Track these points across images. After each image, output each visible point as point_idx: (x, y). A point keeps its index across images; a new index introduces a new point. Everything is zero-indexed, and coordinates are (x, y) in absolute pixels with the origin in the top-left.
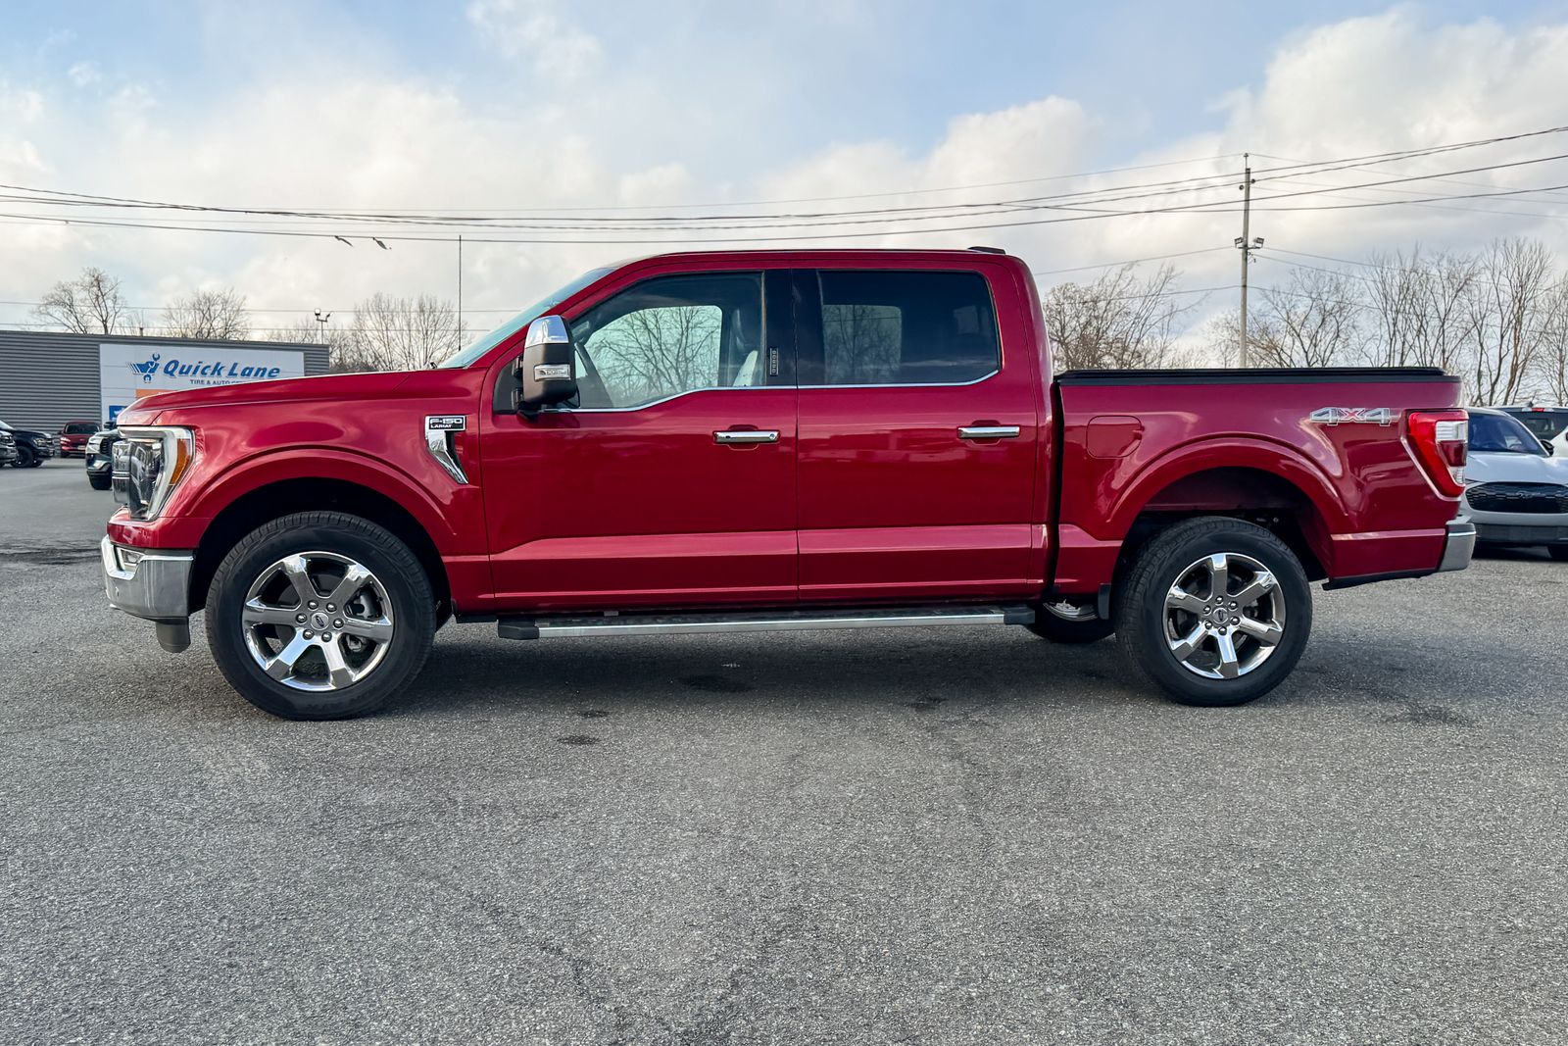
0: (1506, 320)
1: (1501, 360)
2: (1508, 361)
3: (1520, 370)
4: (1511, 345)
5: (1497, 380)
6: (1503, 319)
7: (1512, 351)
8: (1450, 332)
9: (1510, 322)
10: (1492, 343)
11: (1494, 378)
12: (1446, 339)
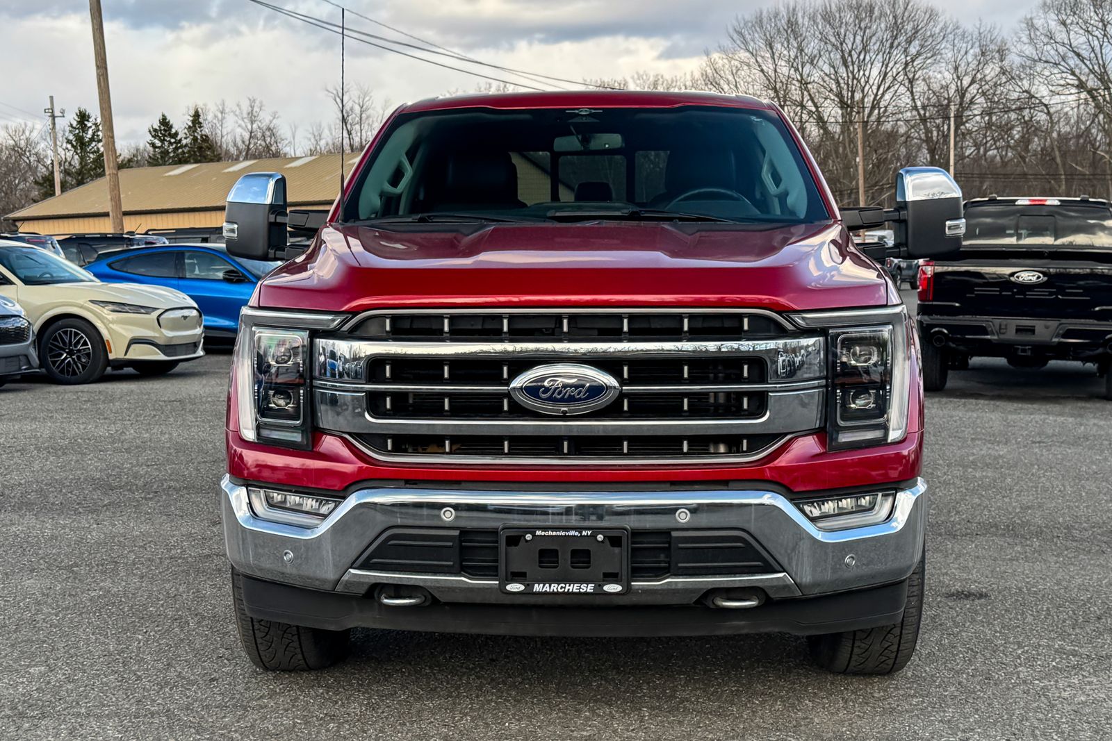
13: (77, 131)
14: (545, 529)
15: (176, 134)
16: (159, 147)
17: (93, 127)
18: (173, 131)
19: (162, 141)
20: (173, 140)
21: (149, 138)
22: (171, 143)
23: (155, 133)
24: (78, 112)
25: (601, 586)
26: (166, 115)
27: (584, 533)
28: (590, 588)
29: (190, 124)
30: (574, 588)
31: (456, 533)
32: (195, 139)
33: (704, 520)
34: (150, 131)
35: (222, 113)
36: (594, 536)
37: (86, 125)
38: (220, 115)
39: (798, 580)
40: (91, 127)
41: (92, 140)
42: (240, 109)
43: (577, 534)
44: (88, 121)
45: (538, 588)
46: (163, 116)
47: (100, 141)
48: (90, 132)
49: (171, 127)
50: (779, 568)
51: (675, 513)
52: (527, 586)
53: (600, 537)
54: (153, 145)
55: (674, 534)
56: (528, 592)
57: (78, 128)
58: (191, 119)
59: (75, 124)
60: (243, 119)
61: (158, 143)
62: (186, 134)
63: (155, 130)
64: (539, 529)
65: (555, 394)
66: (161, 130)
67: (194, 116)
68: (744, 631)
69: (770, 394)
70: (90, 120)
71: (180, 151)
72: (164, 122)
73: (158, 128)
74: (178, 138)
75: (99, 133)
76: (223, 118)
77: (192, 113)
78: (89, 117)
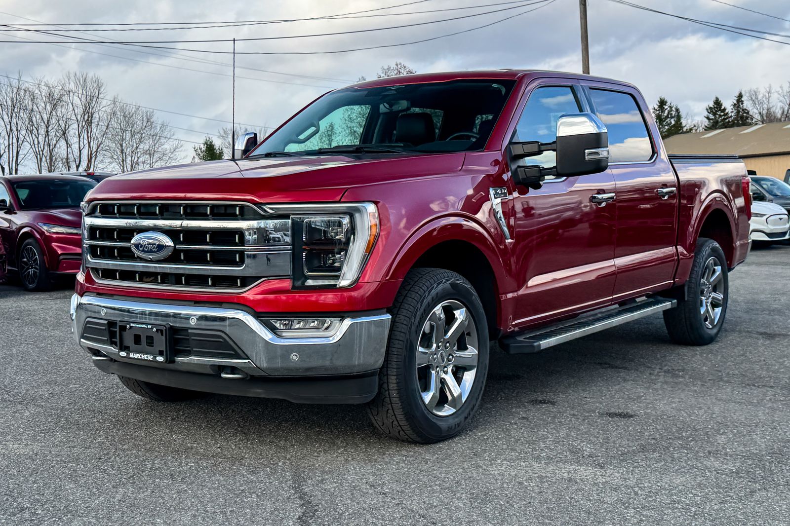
0: (80, 126)
1: (80, 151)
2: (85, 152)
3: (93, 158)
4: (86, 142)
5: (80, 163)
6: (79, 126)
7: (87, 146)
8: (52, 134)
9: (83, 127)
10: (74, 140)
11: (78, 163)
12: (50, 138)
13: (658, 112)
14: (134, 323)
15: (725, 109)
16: (712, 119)
17: (669, 109)
18: (723, 107)
19: (715, 114)
20: (722, 114)
21: (706, 114)
22: (720, 116)
23: (710, 110)
24: (659, 100)
25: (155, 357)
26: (718, 97)
27: (149, 327)
28: (150, 358)
29: (735, 102)
30: (145, 357)
31: (106, 322)
32: (738, 112)
33: (204, 324)
34: (707, 109)
35: (769, 93)
36: (152, 328)
37: (664, 108)
38: (767, 95)
39: (258, 365)
40: (667, 109)
41: (667, 117)
42: (782, 90)
43: (146, 327)
44: (665, 105)
45: (131, 355)
46: (716, 98)
47: (672, 117)
48: (666, 112)
49: (722, 105)
50: (245, 357)
51: (189, 319)
52: (127, 354)
53: (155, 329)
54: (708, 118)
55: (190, 331)
56: (127, 357)
57: (659, 110)
58: (737, 99)
59: (656, 107)
60: (784, 97)
61: (711, 116)
62: (732, 109)
63: (711, 108)
64: (132, 322)
65: (145, 249)
66: (714, 108)
67: (738, 97)
68: (262, 396)
69: (246, 253)
70: (667, 104)
71: (727, 120)
72: (718, 103)
73: (712, 106)
74: (727, 111)
75: (672, 112)
76: (769, 97)
77: (737, 94)
78: (666, 102)
